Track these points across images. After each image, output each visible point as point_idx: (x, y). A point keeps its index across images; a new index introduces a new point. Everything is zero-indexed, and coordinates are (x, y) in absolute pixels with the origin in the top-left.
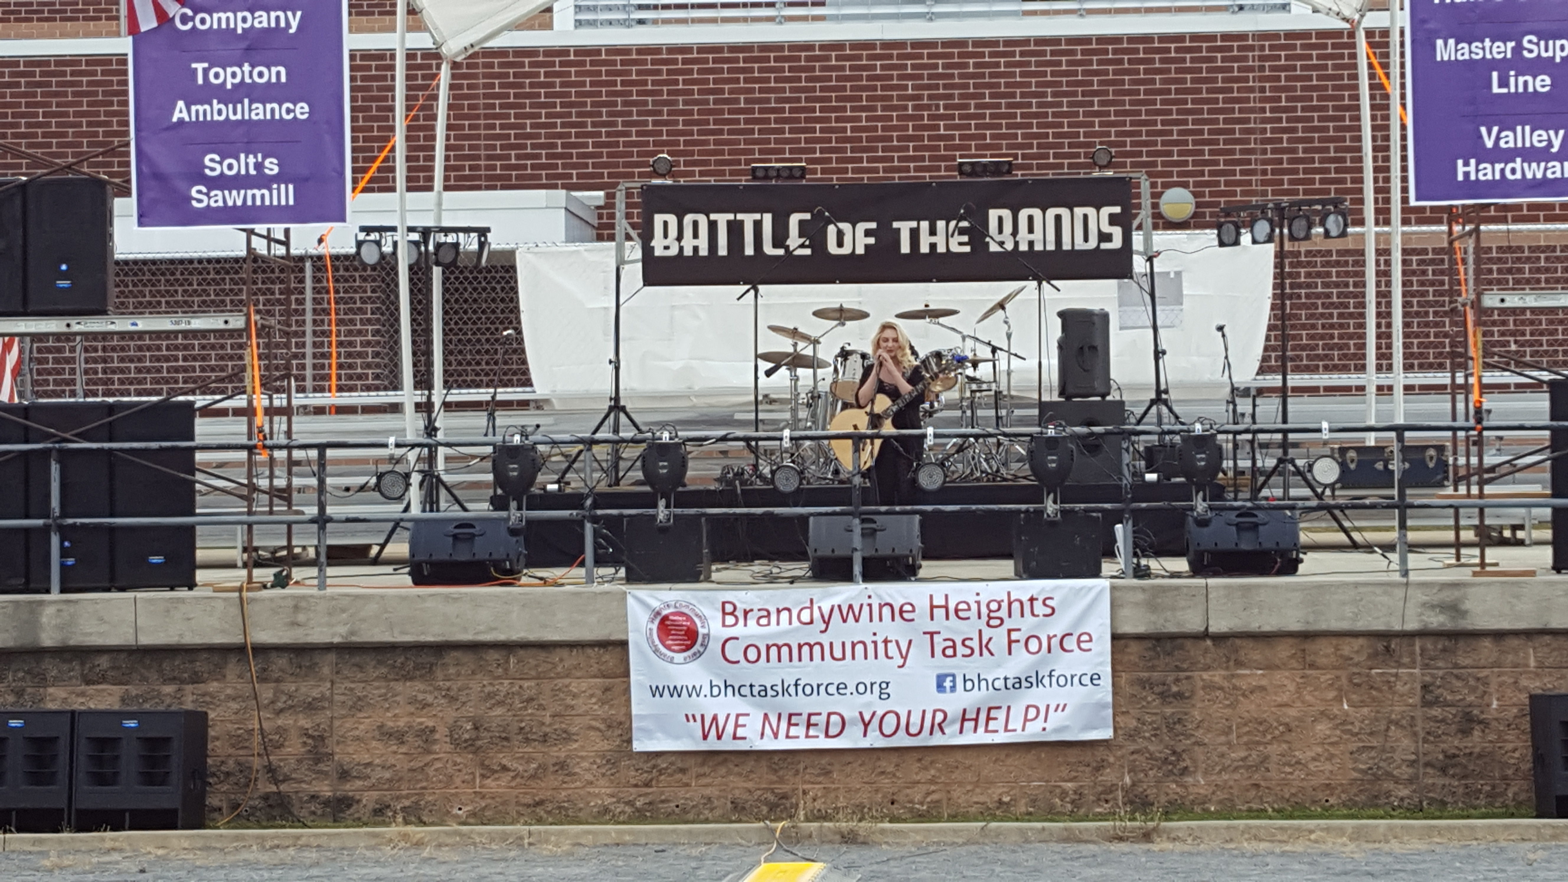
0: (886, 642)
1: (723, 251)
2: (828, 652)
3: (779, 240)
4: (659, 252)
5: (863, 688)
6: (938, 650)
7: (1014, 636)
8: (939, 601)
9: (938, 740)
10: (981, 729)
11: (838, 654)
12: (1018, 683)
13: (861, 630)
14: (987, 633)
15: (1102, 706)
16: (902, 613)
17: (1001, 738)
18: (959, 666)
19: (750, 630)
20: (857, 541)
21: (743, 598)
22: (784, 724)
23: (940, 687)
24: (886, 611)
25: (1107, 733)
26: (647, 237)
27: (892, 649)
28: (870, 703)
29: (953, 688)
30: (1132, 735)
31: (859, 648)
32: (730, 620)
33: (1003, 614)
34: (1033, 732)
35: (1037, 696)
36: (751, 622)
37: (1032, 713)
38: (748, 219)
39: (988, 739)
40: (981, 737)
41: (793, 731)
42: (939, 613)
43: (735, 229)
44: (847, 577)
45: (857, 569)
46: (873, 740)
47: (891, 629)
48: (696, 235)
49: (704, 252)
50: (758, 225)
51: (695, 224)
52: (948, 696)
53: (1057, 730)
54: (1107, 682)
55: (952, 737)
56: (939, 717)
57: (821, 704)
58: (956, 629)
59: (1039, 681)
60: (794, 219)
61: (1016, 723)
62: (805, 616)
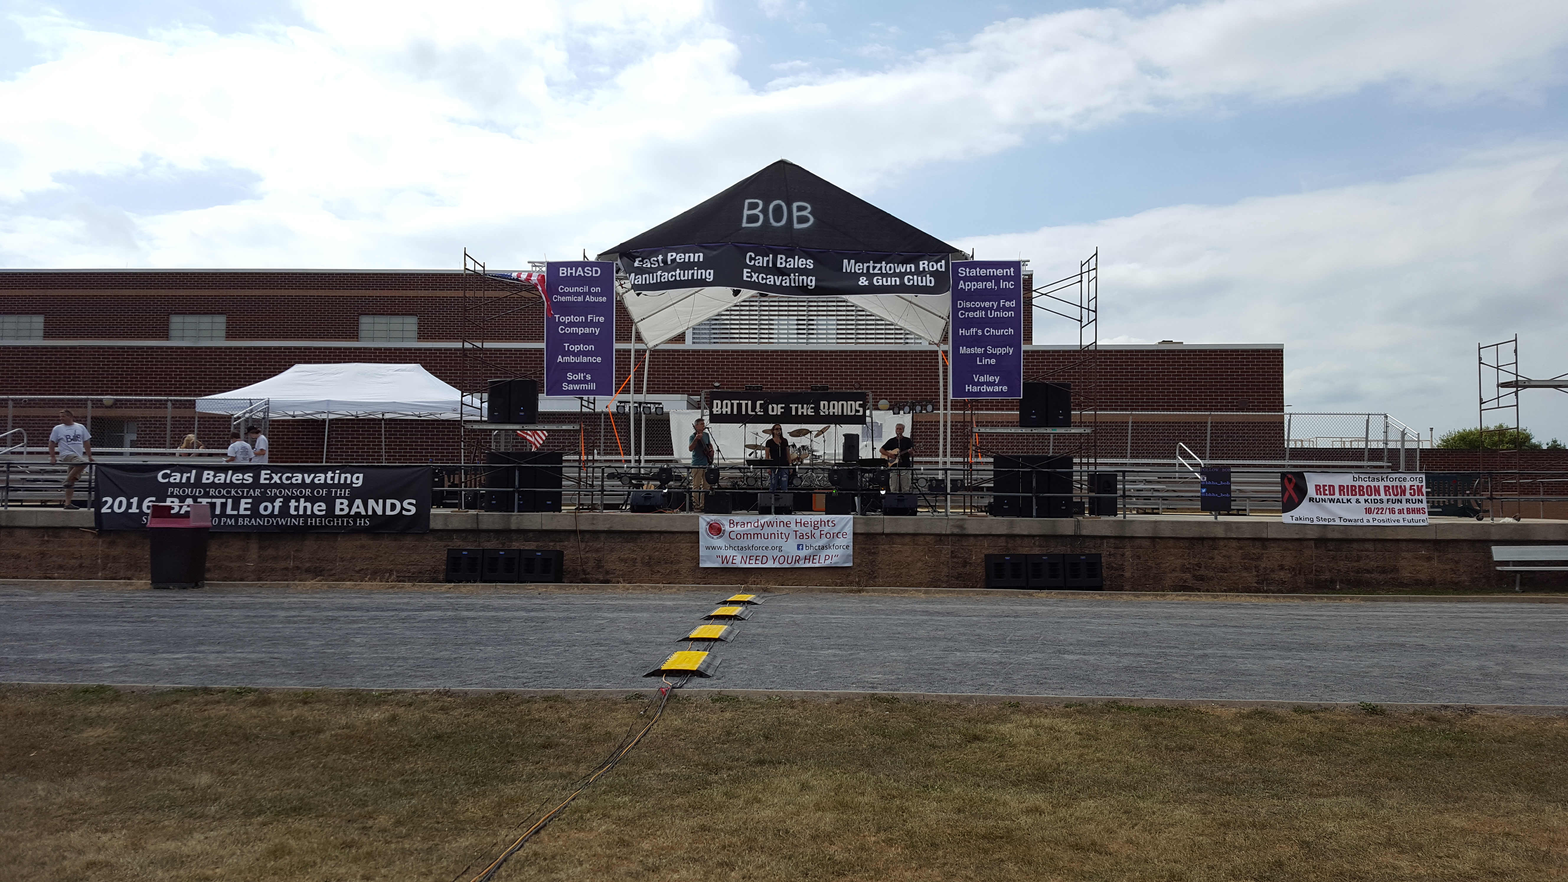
0: (781, 533)
1: (735, 412)
2: (763, 536)
3: (753, 409)
4: (715, 412)
5: (773, 548)
6: (798, 537)
7: (822, 532)
8: (799, 521)
9: (797, 565)
10: (811, 562)
11: (766, 537)
12: (823, 548)
13: (774, 530)
14: (814, 531)
15: (849, 555)
16: (787, 525)
17: (817, 565)
18: (804, 542)
19: (739, 528)
20: (773, 501)
21: (736, 518)
22: (748, 560)
23: (798, 549)
24: (782, 523)
25: (851, 564)
26: (711, 408)
27: (783, 536)
28: (776, 553)
29: (802, 549)
30: (859, 565)
31: (773, 535)
32: (732, 525)
33: (819, 525)
34: (828, 563)
35: (829, 552)
36: (739, 527)
37: (827, 557)
38: (744, 402)
39: (813, 566)
40: (811, 565)
41: (751, 562)
42: (799, 525)
43: (739, 405)
44: (770, 513)
45: (773, 510)
46: (777, 565)
47: (783, 529)
48: (727, 407)
49: (729, 413)
50: (747, 404)
51: (727, 404)
52: (801, 551)
53: (835, 563)
54: (851, 548)
55: (801, 565)
56: (798, 558)
57: (761, 553)
58: (804, 530)
59: (830, 547)
60: (758, 403)
61: (822, 561)
62: (756, 525)
